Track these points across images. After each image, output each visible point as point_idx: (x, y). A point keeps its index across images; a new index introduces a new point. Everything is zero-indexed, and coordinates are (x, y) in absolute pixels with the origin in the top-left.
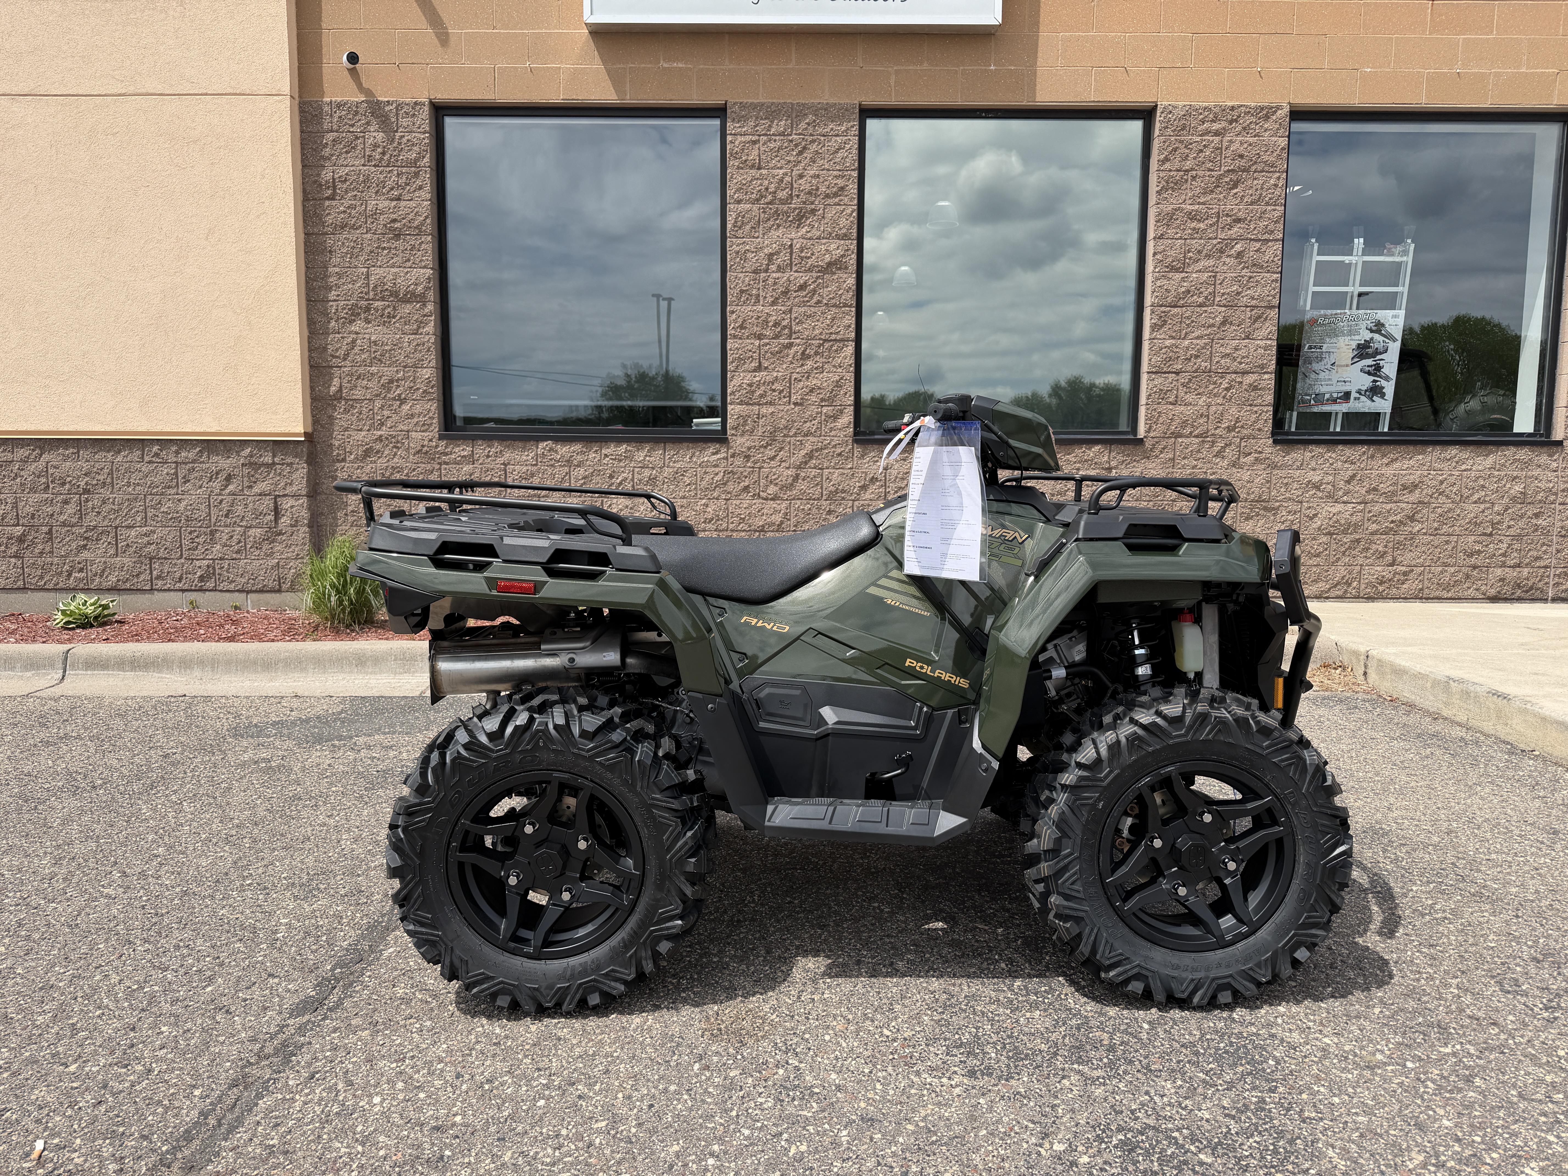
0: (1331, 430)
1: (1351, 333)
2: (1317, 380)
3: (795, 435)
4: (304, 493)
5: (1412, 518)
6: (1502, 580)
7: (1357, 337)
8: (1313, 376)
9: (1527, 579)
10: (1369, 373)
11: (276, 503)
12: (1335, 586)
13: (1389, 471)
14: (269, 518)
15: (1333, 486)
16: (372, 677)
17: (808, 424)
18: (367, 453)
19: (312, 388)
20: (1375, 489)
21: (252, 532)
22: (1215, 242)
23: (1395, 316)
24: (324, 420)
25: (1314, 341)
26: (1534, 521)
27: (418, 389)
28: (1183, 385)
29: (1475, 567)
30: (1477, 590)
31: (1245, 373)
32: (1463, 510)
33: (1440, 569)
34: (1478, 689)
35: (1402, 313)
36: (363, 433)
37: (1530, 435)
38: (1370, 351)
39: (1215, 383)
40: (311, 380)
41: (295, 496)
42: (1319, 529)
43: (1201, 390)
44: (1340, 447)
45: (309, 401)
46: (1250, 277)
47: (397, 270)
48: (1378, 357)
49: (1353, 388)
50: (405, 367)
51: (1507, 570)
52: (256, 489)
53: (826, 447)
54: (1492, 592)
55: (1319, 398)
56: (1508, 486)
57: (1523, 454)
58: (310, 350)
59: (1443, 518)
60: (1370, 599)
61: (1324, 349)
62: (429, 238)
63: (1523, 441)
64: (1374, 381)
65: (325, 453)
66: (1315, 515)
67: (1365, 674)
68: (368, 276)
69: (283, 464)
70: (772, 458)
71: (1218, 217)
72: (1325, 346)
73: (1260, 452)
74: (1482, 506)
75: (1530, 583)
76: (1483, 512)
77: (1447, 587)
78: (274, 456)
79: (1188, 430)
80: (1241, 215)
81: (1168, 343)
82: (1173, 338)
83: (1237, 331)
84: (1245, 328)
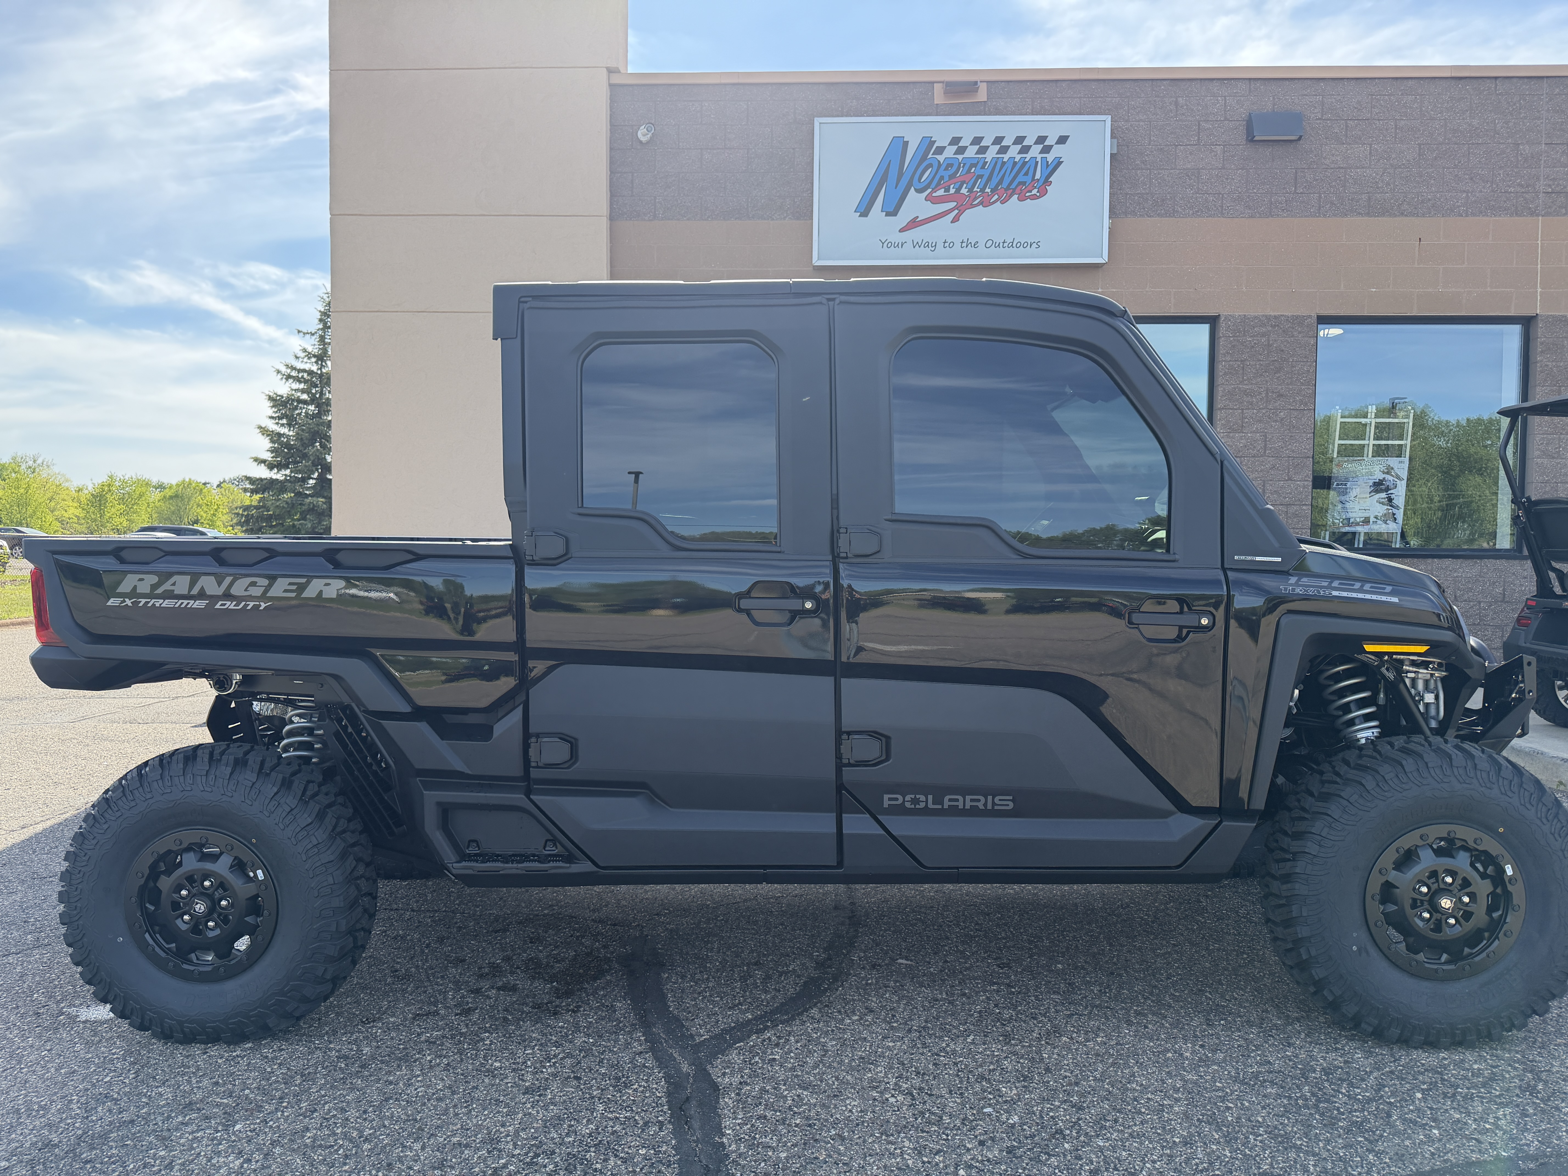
1: (1368, 474)
2: (1343, 508)
7: (1373, 478)
8: (1341, 505)
10: (1383, 503)
22: (1264, 411)
23: (1401, 462)
31: (1288, 505)
35: (1406, 460)
37: (1507, 550)
38: (1383, 487)
46: (1291, 436)
48: (1389, 492)
49: (1371, 514)
55: (1346, 522)
56: (1491, 588)
57: (1503, 564)
61: (1348, 486)
63: (1503, 555)
64: (1389, 509)
74: (1472, 603)
76: (1472, 607)
80: (1283, 392)
83: (1282, 474)
84: (1289, 472)
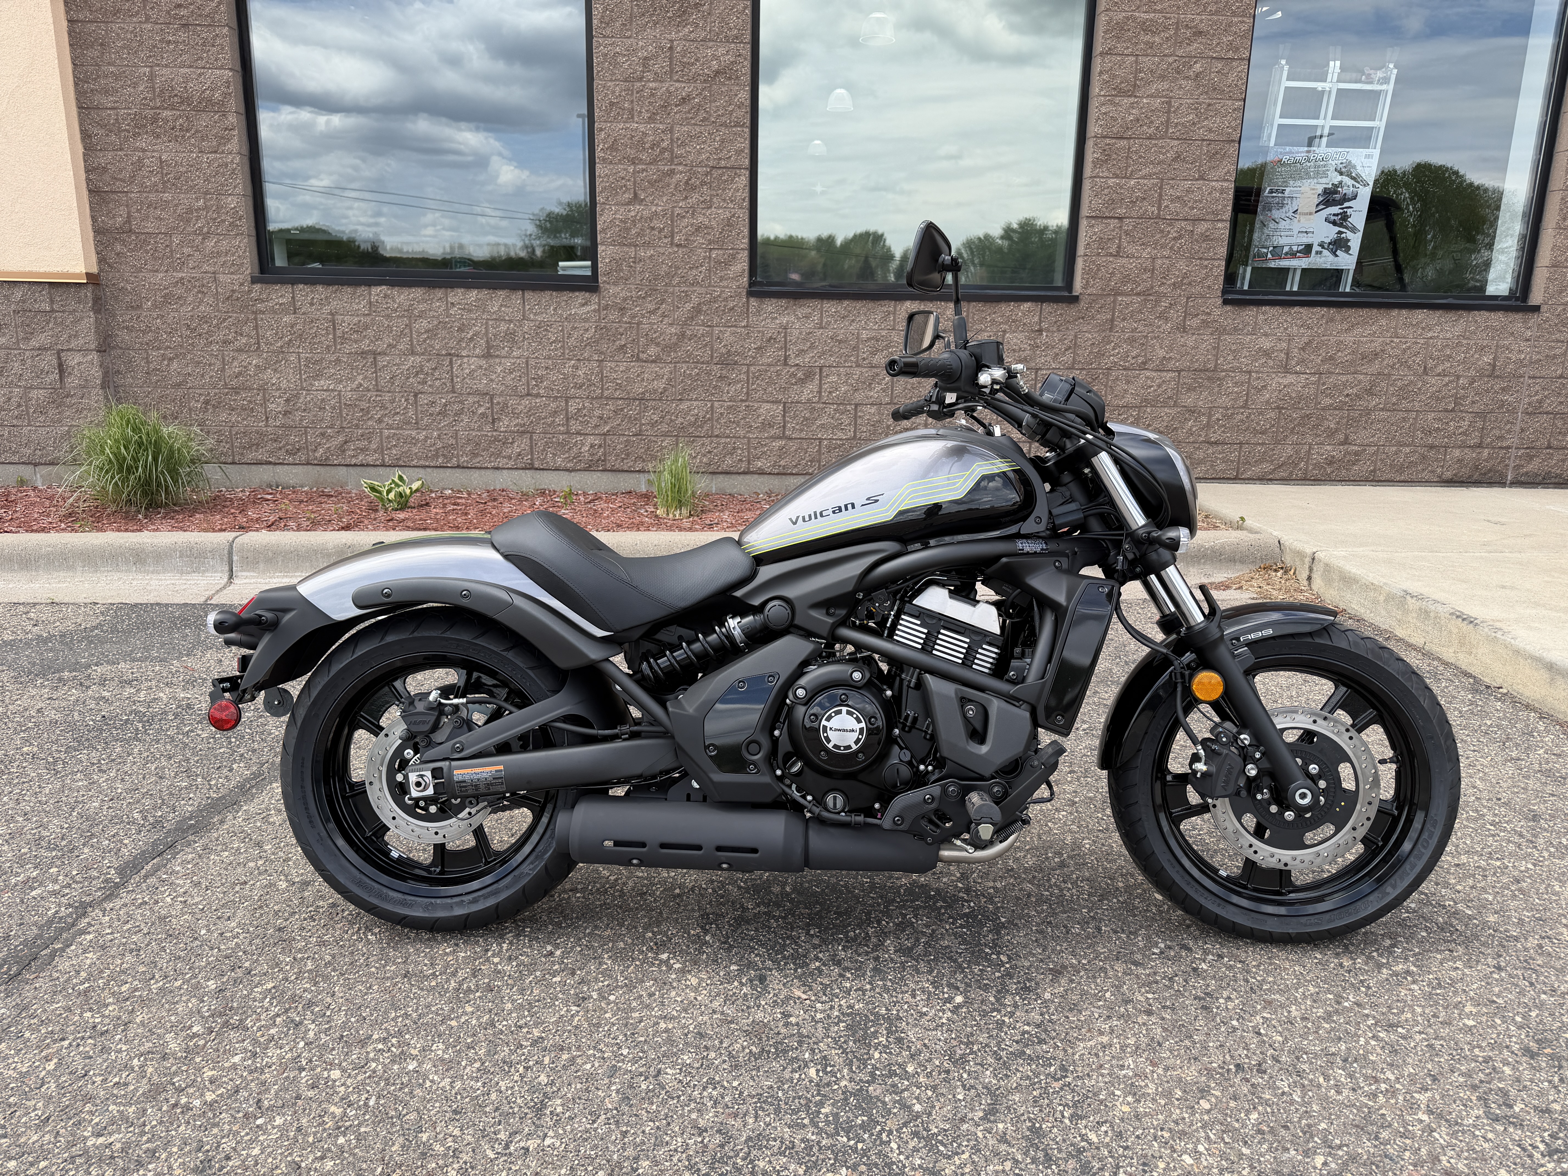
0: (1288, 289)
1: (1317, 174)
2: (1276, 230)
3: (678, 285)
4: (93, 347)
5: (1370, 392)
6: (1460, 461)
7: (1324, 180)
8: (1272, 225)
9: (1486, 461)
10: (1334, 223)
11: (59, 358)
12: (1280, 467)
13: (1349, 339)
14: (52, 377)
15: (1287, 354)
16: (154, 576)
17: (694, 272)
18: (167, 299)
19: (94, 219)
20: (1331, 358)
21: (34, 394)
22: (1171, 60)
23: (1368, 156)
24: (112, 258)
25: (1276, 184)
26: (1500, 397)
27: (223, 221)
28: (1127, 233)
29: (1432, 447)
30: (1432, 472)
31: (1196, 220)
32: (1425, 383)
33: (1394, 449)
34: (1440, 608)
35: (1376, 152)
36: (160, 275)
37: (1504, 298)
38: (1337, 197)
39: (1162, 231)
40: (91, 209)
41: (86, 351)
42: (1268, 402)
43: (1145, 240)
44: (1297, 309)
45: (91, 234)
46: (1209, 105)
47: (187, 70)
48: (1346, 204)
49: (1315, 240)
50: (206, 193)
51: (1466, 451)
52: (34, 343)
53: (715, 300)
54: (1448, 475)
55: (1277, 252)
56: (1477, 356)
57: (1497, 318)
58: (87, 171)
59: (1404, 392)
60: (1317, 481)
61: (1286, 194)
62: (226, 30)
63: (1496, 304)
64: (1340, 233)
65: (116, 298)
66: (1264, 387)
67: (1309, 578)
68: (152, 77)
69: (63, 312)
70: (652, 312)
71: (1177, 29)
72: (1288, 189)
73: (1209, 314)
74: (1447, 379)
75: (1489, 465)
76: (1447, 384)
77: (1401, 469)
78: (52, 302)
79: (1129, 287)
80: (1202, 27)
81: (1111, 182)
82: (1117, 177)
83: (1190, 169)
84: (1200, 166)
